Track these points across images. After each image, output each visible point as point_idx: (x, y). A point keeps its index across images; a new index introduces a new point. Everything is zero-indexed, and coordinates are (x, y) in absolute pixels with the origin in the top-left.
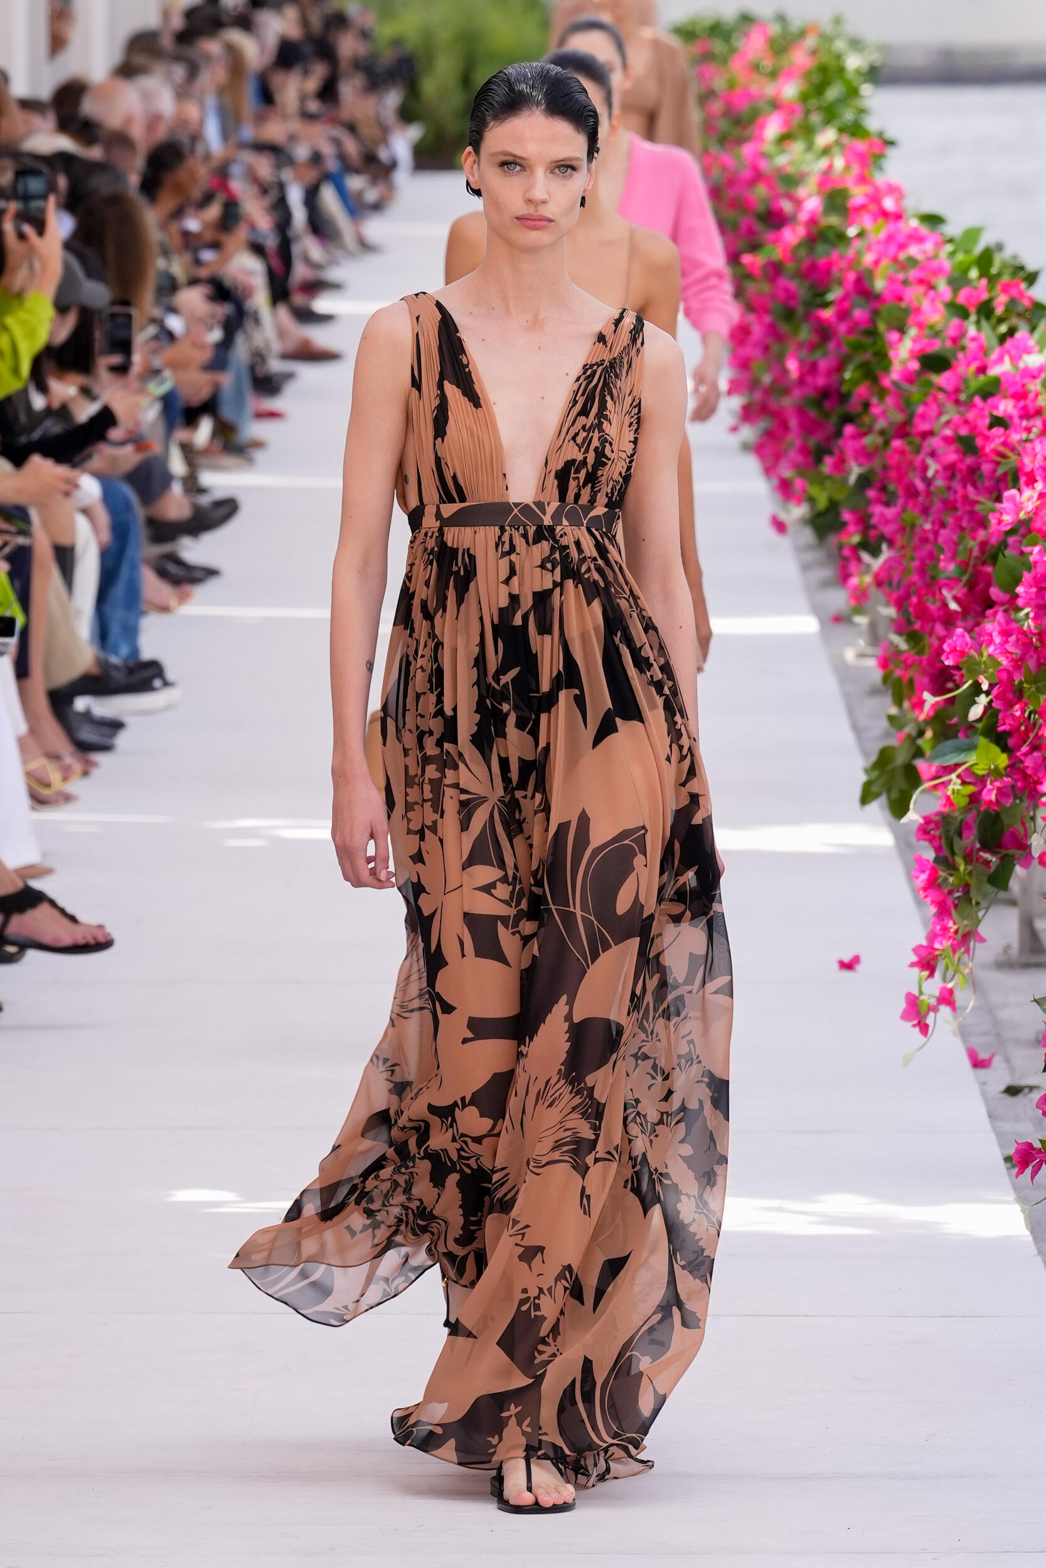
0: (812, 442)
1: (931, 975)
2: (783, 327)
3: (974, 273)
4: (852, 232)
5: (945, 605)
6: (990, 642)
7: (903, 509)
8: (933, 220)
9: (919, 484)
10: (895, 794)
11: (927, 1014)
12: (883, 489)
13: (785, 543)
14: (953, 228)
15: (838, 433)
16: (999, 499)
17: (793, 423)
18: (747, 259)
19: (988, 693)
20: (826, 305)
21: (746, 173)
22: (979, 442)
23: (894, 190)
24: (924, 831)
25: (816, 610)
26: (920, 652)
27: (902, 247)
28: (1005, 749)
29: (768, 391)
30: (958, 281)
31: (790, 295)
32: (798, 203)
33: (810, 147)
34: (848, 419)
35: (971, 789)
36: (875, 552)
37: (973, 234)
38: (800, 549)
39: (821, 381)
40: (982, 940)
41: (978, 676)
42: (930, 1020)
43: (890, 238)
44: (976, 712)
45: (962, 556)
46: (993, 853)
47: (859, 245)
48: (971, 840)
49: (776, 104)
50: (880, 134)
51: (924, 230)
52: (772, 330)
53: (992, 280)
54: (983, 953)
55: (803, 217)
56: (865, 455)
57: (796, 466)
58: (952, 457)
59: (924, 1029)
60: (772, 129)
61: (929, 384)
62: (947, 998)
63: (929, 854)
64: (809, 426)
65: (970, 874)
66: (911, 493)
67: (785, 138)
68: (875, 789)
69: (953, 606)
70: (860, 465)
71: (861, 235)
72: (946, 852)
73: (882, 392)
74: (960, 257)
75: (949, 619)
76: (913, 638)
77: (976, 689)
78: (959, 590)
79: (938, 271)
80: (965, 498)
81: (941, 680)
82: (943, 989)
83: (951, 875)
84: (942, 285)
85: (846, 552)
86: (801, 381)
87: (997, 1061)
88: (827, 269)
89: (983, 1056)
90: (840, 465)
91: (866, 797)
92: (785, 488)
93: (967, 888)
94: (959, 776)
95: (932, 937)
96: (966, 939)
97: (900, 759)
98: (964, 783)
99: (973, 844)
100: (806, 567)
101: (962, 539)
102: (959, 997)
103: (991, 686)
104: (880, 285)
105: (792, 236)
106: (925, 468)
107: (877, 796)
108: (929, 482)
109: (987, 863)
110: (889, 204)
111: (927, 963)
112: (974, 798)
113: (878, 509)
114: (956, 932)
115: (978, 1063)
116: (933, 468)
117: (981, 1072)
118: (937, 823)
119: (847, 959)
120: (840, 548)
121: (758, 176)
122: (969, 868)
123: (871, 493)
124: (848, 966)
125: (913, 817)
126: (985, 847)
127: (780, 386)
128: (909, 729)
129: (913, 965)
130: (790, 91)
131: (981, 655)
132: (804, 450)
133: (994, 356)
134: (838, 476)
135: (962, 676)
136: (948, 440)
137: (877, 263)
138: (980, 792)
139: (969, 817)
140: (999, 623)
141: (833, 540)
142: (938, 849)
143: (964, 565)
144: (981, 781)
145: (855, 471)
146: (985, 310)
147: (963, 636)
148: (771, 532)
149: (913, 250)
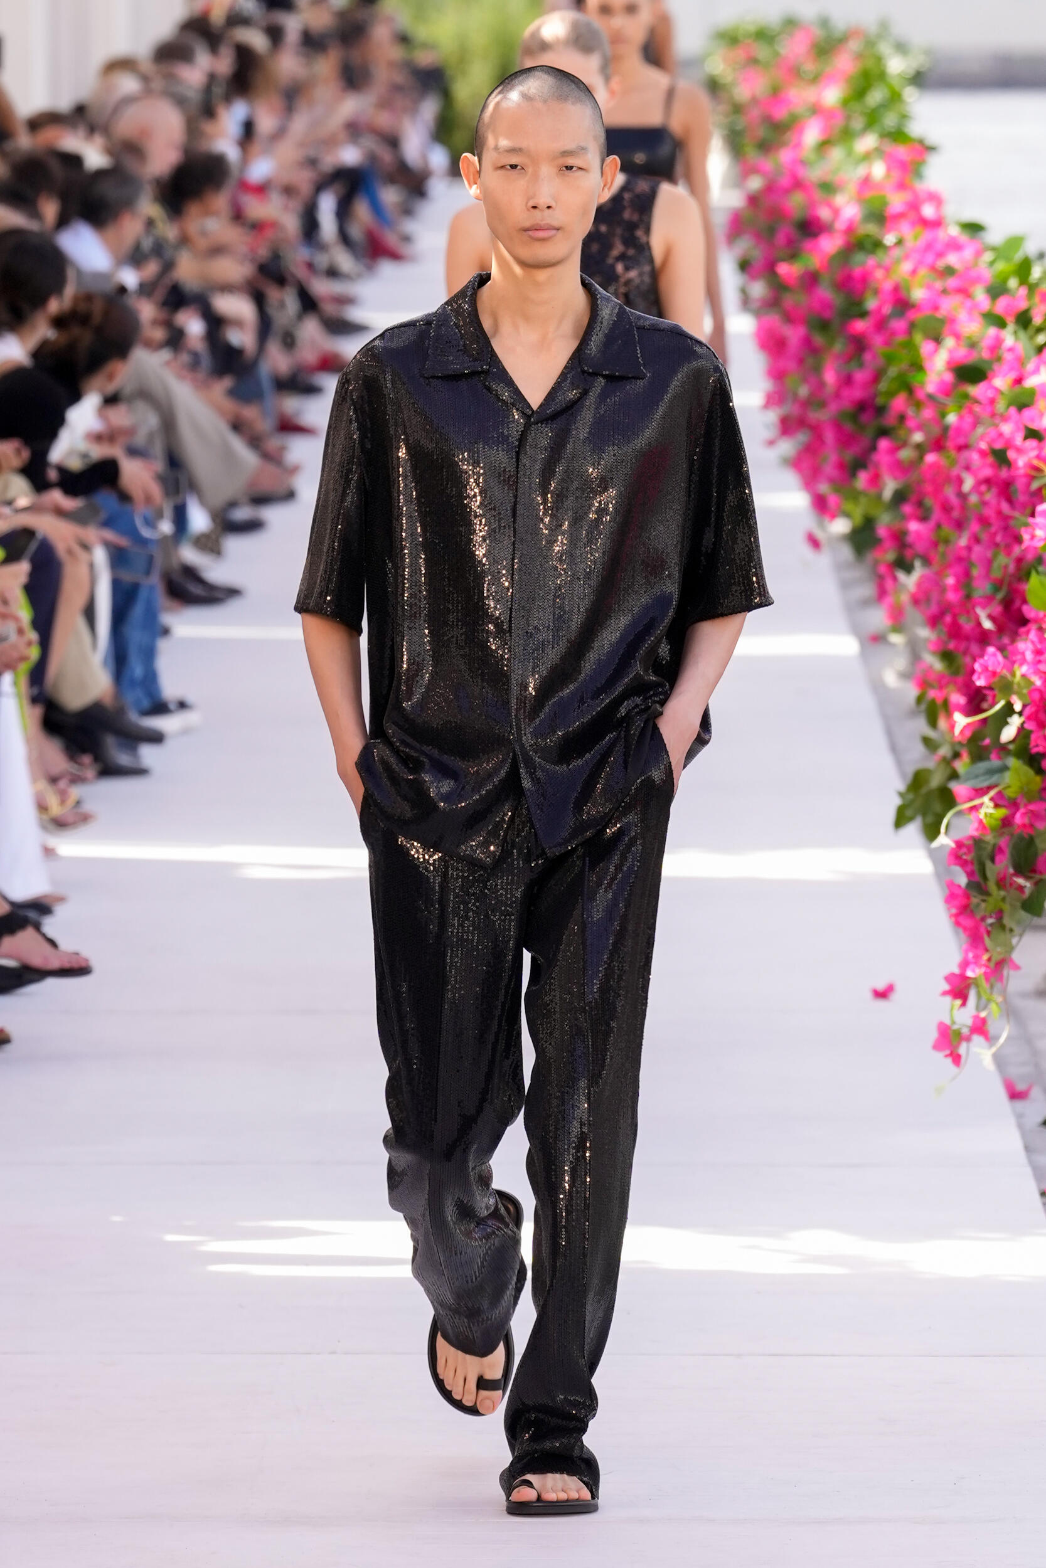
0: (849, 456)
1: (964, 1004)
2: (818, 339)
3: (1013, 283)
4: (889, 239)
5: (979, 624)
6: (1023, 661)
7: (938, 526)
8: (974, 228)
9: (954, 500)
10: (930, 819)
11: (959, 1044)
12: (919, 504)
13: (823, 561)
14: (995, 236)
15: (873, 448)
16: (1033, 515)
17: (829, 436)
18: (783, 269)
19: (1020, 714)
20: (863, 314)
21: (784, 181)
22: (1011, 454)
23: (935, 199)
24: (958, 855)
25: (855, 629)
26: (956, 673)
27: (940, 255)
28: (1039, 771)
29: (805, 404)
30: (997, 291)
31: (826, 305)
32: (836, 212)
33: (850, 153)
34: (884, 432)
35: (1002, 812)
36: (908, 569)
37: (1015, 242)
38: (839, 567)
39: (857, 394)
40: (1017, 967)
41: (1010, 696)
42: (962, 1050)
43: (929, 247)
44: (1008, 733)
45: (996, 573)
46: (1027, 878)
47: (898, 253)
48: (1004, 865)
49: (817, 110)
50: (921, 142)
51: (964, 238)
52: (807, 342)
53: (1032, 288)
54: (1017, 982)
55: (840, 225)
56: (900, 468)
57: (831, 480)
58: (987, 472)
59: (956, 1059)
60: (812, 135)
61: (966, 396)
62: (980, 1028)
63: (962, 880)
64: (845, 439)
65: (1004, 899)
66: (946, 508)
67: (824, 145)
68: (909, 813)
69: (987, 625)
70: (895, 478)
71: (900, 242)
72: (978, 877)
73: (918, 405)
74: (1001, 266)
75: (984, 638)
76: (947, 656)
77: (1009, 710)
78: (996, 608)
79: (977, 280)
80: (999, 513)
81: (976, 701)
82: (976, 1017)
83: (984, 901)
84: (980, 294)
85: (882, 570)
86: (837, 395)
87: (1036, 1093)
88: (865, 279)
89: (1020, 1087)
90: (875, 480)
91: (901, 819)
92: (821, 505)
93: (1000, 914)
94: (992, 799)
95: (965, 964)
96: (998, 969)
97: (935, 782)
98: (996, 806)
99: (1006, 868)
100: (845, 586)
101: (995, 556)
102: (991, 1028)
103: (1024, 706)
104: (918, 294)
105: (830, 245)
106: (960, 481)
107: (911, 819)
108: (963, 497)
109: (1021, 889)
110: (928, 211)
111: (959, 989)
112: (1006, 822)
113: (914, 526)
114: (989, 960)
115: (1015, 1095)
116: (968, 483)
117: (1019, 1105)
118: (969, 848)
119: (881, 986)
120: (876, 564)
121: (798, 184)
122: (1002, 893)
123: (907, 509)
124: (882, 994)
125: (944, 841)
126: (1019, 872)
127: (816, 399)
128: (945, 751)
129: (945, 993)
130: (832, 96)
131: (1013, 674)
132: (841, 466)
133: (1030, 366)
134: (873, 491)
135: (994, 696)
136: (983, 454)
137: (914, 272)
138: (1013, 815)
139: (1002, 841)
140: (1033, 642)
141: (870, 556)
142: (970, 874)
143: (998, 584)
144: (1014, 805)
145: (890, 487)
146: (1024, 320)
147: (994, 655)
148: (806, 550)
149: (952, 259)
